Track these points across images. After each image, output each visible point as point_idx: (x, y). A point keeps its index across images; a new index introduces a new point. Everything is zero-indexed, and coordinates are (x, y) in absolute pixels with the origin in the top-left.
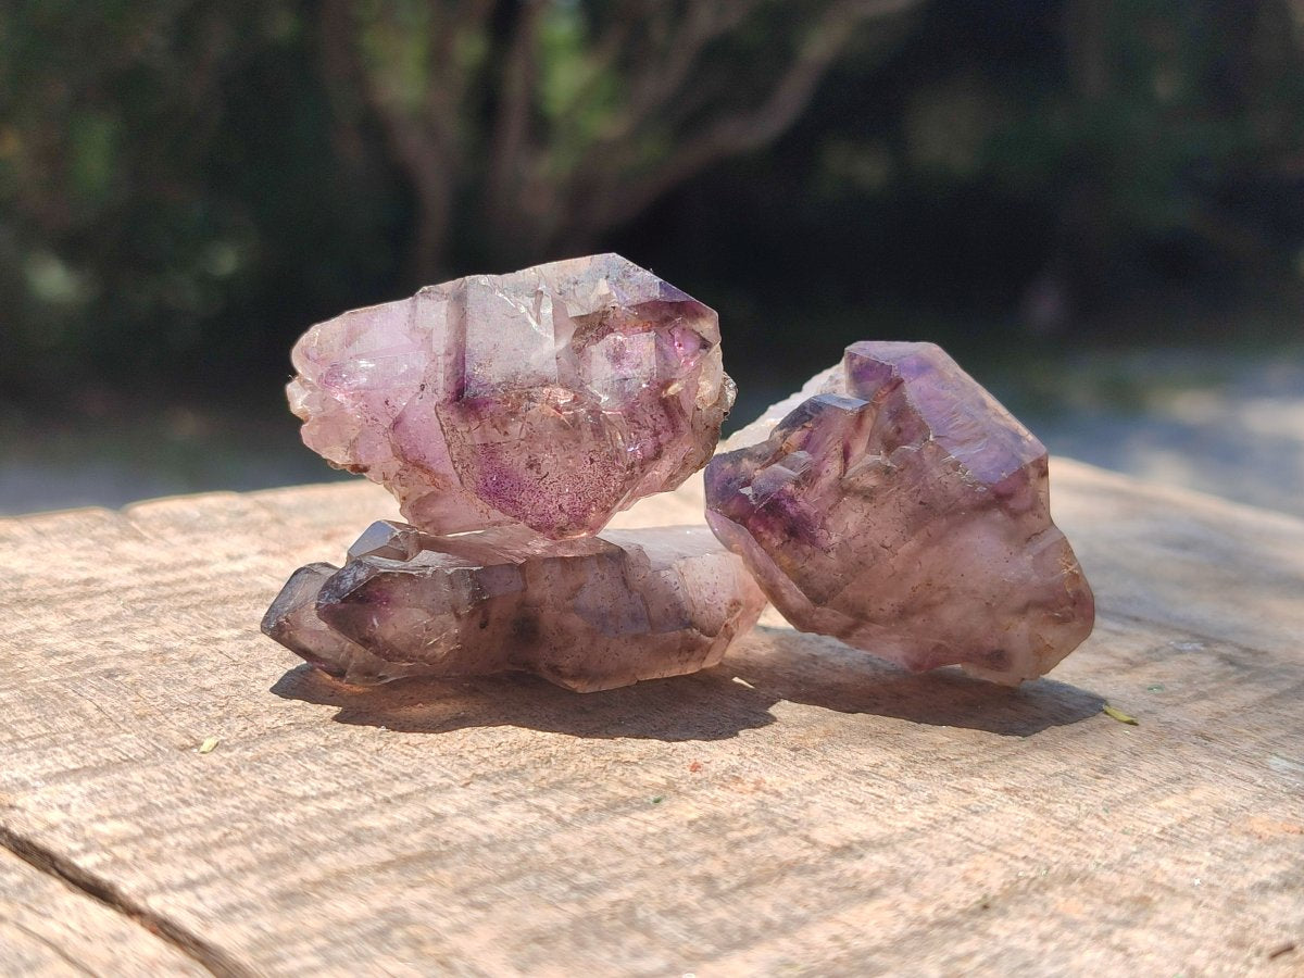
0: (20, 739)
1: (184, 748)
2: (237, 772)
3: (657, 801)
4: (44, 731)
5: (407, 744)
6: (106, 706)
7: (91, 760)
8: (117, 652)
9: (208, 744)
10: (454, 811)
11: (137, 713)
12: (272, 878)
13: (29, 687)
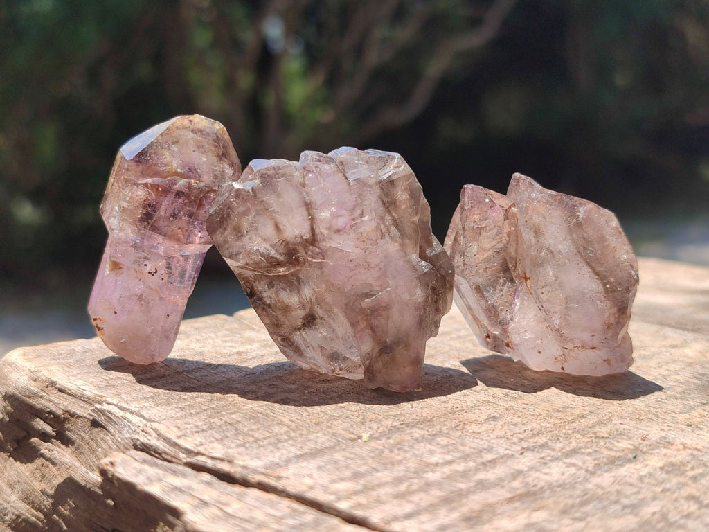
0: (259, 440)
1: (352, 440)
2: (391, 451)
3: (635, 458)
4: (269, 435)
5: (474, 432)
6: (294, 419)
7: (306, 449)
8: (280, 390)
9: (365, 437)
10: (526, 469)
11: (314, 421)
12: (453, 509)
13: (245, 411)
